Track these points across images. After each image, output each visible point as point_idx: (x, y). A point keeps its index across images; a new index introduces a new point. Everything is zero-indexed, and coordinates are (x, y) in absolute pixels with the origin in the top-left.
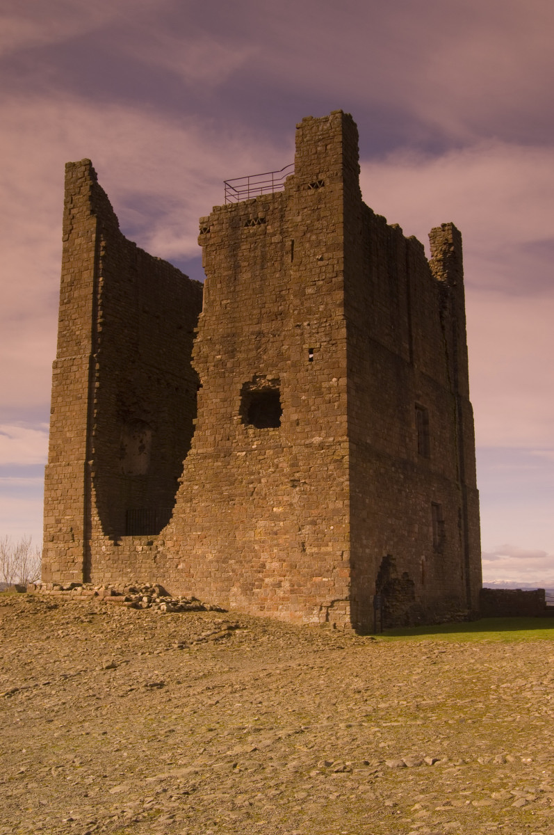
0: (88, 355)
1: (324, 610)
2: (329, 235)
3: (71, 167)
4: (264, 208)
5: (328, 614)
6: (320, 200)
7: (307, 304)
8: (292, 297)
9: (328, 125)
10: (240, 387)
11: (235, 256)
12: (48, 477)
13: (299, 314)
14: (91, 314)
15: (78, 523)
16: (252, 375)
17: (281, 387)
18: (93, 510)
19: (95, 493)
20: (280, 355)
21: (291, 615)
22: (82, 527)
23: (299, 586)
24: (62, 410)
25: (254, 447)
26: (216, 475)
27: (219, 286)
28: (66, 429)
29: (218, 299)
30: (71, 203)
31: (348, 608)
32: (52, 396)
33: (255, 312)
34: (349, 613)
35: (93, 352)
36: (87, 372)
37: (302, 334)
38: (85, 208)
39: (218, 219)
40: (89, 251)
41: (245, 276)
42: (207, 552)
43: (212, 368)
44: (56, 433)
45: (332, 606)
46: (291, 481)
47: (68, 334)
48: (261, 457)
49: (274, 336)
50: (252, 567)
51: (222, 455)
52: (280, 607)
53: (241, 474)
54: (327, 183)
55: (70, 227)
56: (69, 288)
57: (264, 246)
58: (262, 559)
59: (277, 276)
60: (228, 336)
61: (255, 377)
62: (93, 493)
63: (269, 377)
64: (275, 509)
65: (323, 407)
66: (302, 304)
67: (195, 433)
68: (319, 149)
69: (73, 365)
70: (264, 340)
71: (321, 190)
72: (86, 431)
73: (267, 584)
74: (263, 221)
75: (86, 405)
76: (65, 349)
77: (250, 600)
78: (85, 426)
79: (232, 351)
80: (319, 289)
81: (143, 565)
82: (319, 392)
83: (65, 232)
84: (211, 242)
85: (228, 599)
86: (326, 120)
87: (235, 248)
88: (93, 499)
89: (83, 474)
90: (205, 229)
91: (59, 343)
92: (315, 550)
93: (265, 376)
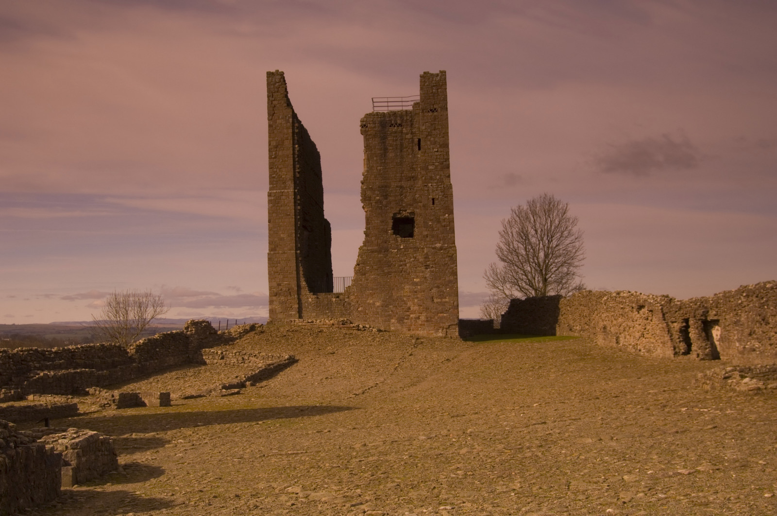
0: (292, 190)
1: (445, 330)
2: (441, 139)
3: (270, 74)
4: (401, 118)
5: (447, 332)
6: (435, 119)
7: (430, 174)
8: (419, 169)
9: (439, 78)
10: (391, 215)
11: (384, 143)
12: (269, 259)
13: (425, 179)
14: (292, 166)
15: (293, 286)
16: (398, 209)
17: (416, 216)
18: (301, 278)
19: (302, 269)
20: (414, 200)
21: (427, 333)
22: (296, 288)
23: (431, 318)
24: (277, 221)
25: (402, 247)
26: (380, 261)
27: (375, 158)
28: (281, 232)
29: (375, 166)
30: (273, 97)
31: (457, 329)
32: (269, 212)
33: (398, 175)
34: (457, 331)
35: (295, 189)
36: (293, 201)
37: (428, 190)
38: (283, 102)
39: (373, 121)
40: (287, 128)
41: (391, 155)
42: (376, 302)
43: (374, 204)
44: (273, 233)
45: (449, 328)
46: (425, 265)
47: (276, 177)
48: (407, 253)
49: (411, 189)
50: (403, 309)
51: (383, 251)
52: (420, 329)
53: (395, 261)
54: (439, 110)
55: (272, 113)
56: (275, 149)
57: (402, 140)
58: (408, 305)
59: (410, 157)
60: (382, 187)
61: (400, 210)
63: (408, 211)
64: (415, 280)
65: (441, 229)
66: (427, 174)
67: (366, 238)
68: (434, 90)
69: (282, 195)
70: (404, 191)
71: (435, 113)
72: (294, 234)
73: (412, 318)
74: (400, 125)
75: (293, 220)
76: (275, 185)
77: (402, 326)
78: (294, 231)
79: (386, 196)
80: (436, 167)
81: (336, 309)
82: (439, 222)
83: (269, 114)
84: (369, 133)
85: (389, 326)
86: (437, 75)
87: (384, 138)
88: (301, 273)
89: (295, 259)
90: (365, 125)
91: (270, 182)
92: (439, 300)
93: (406, 210)
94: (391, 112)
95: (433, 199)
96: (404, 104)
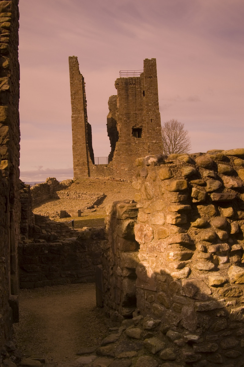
0: (83, 115)
2: (154, 91)
3: (70, 58)
4: (135, 81)
6: (151, 81)
7: (149, 108)
8: (144, 105)
10: (132, 127)
11: (127, 92)
12: (73, 148)
13: (147, 110)
14: (83, 103)
15: (85, 161)
17: (143, 128)
18: (89, 158)
20: (142, 120)
22: (87, 162)
24: (76, 130)
25: (137, 142)
26: (126, 149)
27: (123, 100)
28: (78, 135)
29: (123, 103)
30: (72, 69)
33: (134, 108)
36: (84, 120)
37: (149, 115)
38: (77, 72)
39: (121, 82)
40: (80, 85)
41: (130, 98)
42: (125, 168)
43: (123, 122)
44: (74, 136)
46: (148, 151)
47: (75, 108)
48: (139, 145)
49: (140, 115)
51: (128, 144)
53: (134, 149)
54: (153, 77)
55: (72, 77)
56: (74, 95)
57: (136, 91)
59: (140, 99)
60: (127, 114)
61: (136, 125)
62: (89, 153)
63: (140, 125)
65: (155, 134)
66: (148, 108)
67: (119, 138)
68: (150, 68)
69: (79, 117)
70: (137, 116)
71: (151, 79)
74: (135, 84)
75: (85, 129)
76: (75, 112)
78: (85, 135)
79: (129, 118)
80: (152, 104)
81: (106, 172)
82: (154, 130)
83: (71, 78)
84: (120, 88)
85: (132, 180)
86: (152, 61)
87: (127, 90)
88: (89, 155)
89: (86, 148)
90: (118, 84)
91: (72, 111)
93: (138, 125)
94: (130, 78)
95: (151, 120)
96: (136, 74)
